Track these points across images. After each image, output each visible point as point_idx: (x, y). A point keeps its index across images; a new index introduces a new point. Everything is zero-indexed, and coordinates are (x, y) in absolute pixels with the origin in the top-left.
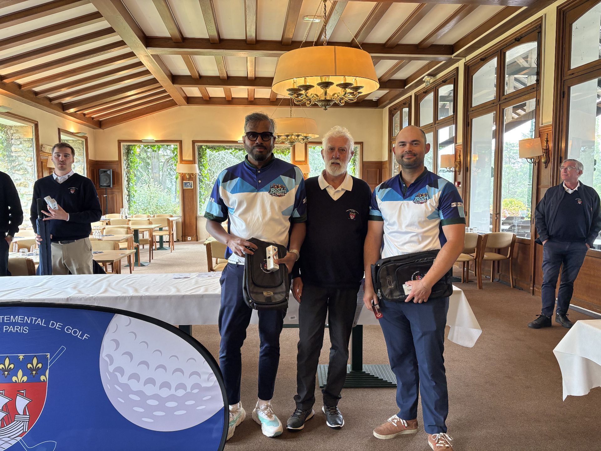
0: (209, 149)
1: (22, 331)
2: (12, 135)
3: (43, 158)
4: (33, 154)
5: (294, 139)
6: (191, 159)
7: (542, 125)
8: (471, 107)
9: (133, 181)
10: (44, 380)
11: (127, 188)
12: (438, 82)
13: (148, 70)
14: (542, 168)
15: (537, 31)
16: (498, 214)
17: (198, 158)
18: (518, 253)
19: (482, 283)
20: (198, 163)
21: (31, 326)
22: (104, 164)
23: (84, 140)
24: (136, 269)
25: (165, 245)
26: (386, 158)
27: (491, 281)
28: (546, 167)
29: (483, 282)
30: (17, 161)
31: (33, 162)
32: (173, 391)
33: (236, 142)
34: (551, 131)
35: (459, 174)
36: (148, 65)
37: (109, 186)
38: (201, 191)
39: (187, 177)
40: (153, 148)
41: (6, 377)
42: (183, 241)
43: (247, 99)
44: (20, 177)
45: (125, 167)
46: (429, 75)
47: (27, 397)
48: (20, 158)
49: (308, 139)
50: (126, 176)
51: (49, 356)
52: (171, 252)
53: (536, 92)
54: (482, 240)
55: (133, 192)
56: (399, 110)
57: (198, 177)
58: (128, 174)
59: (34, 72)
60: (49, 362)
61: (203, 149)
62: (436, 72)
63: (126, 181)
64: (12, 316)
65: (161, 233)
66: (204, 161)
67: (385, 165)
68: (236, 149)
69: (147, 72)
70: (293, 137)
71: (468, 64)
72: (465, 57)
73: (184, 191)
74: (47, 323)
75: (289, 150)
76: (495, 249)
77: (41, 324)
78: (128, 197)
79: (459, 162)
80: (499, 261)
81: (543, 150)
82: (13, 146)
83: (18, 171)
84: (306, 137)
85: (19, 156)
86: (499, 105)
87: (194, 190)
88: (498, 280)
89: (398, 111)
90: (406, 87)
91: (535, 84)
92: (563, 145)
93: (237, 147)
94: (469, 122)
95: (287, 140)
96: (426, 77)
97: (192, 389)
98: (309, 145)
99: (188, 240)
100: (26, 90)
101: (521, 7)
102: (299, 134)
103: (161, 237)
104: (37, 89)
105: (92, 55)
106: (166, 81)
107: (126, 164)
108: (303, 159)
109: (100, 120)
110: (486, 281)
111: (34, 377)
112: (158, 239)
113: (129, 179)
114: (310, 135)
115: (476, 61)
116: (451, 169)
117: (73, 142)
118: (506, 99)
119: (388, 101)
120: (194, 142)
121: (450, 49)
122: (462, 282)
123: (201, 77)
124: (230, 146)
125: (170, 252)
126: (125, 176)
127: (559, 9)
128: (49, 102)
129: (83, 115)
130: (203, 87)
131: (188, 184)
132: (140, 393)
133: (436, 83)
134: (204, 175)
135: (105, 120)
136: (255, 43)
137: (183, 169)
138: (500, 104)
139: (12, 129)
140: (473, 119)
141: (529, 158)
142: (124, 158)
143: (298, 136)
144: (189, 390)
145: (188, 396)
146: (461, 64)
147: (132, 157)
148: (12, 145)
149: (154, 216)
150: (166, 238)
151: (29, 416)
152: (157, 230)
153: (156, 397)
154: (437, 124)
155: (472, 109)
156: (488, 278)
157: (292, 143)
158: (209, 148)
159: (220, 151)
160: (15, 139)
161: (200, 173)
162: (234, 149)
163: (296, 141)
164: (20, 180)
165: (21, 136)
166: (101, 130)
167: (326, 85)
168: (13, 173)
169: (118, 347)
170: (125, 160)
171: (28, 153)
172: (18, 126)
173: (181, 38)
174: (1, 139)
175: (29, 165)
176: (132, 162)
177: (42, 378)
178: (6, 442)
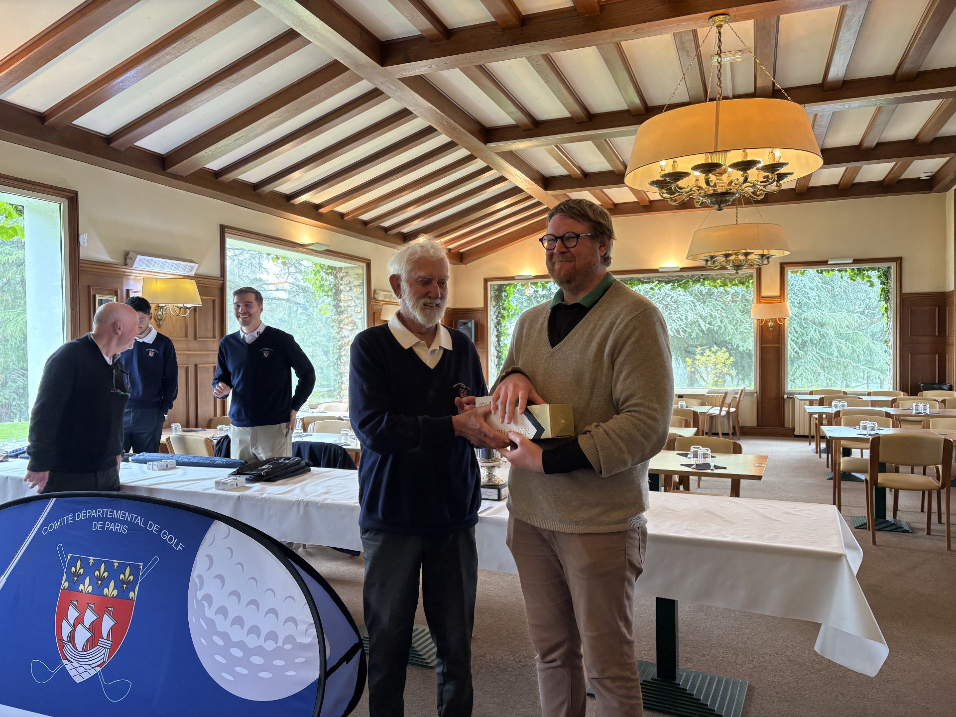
1: (122, 532)
2: (342, 279)
3: (376, 308)
4: (363, 302)
10: (132, 597)
11: (496, 347)
13: (502, 176)
21: (132, 526)
22: (466, 312)
30: (345, 312)
31: (363, 314)
32: (261, 642)
33: (656, 271)
36: (499, 167)
41: (98, 587)
44: (349, 333)
45: (494, 317)
47: (113, 617)
48: (349, 309)
50: (495, 329)
51: (141, 567)
58: (499, 326)
60: (141, 574)
63: (494, 336)
64: (115, 511)
67: (950, 299)
68: (660, 282)
69: (502, 179)
74: (145, 523)
77: (140, 524)
78: (496, 360)
82: (343, 293)
83: (347, 325)
84: (762, 256)
85: (348, 306)
93: (660, 279)
95: (728, 263)
97: (284, 644)
100: (350, 220)
102: (748, 251)
104: (366, 217)
106: (534, 188)
107: (495, 312)
108: (777, 293)
109: (461, 251)
111: (124, 591)
113: (501, 333)
119: (949, 181)
123: (586, 175)
124: (649, 278)
126: (494, 330)
128: (383, 233)
130: (597, 189)
132: (224, 636)
135: (467, 250)
136: (644, 112)
139: (341, 272)
142: (491, 304)
143: (746, 254)
144: (280, 643)
145: (279, 653)
147: (505, 301)
148: (341, 292)
151: (111, 643)
153: (241, 645)
157: (738, 267)
159: (634, 285)
160: (345, 284)
162: (656, 283)
164: (348, 336)
165: (351, 280)
166: (463, 266)
167: (709, 168)
168: (342, 328)
169: (211, 567)
170: (494, 307)
171: (358, 302)
172: (348, 268)
173: (531, 122)
174: (329, 284)
175: (358, 317)
176: (504, 309)
177: (132, 595)
178: (87, 671)
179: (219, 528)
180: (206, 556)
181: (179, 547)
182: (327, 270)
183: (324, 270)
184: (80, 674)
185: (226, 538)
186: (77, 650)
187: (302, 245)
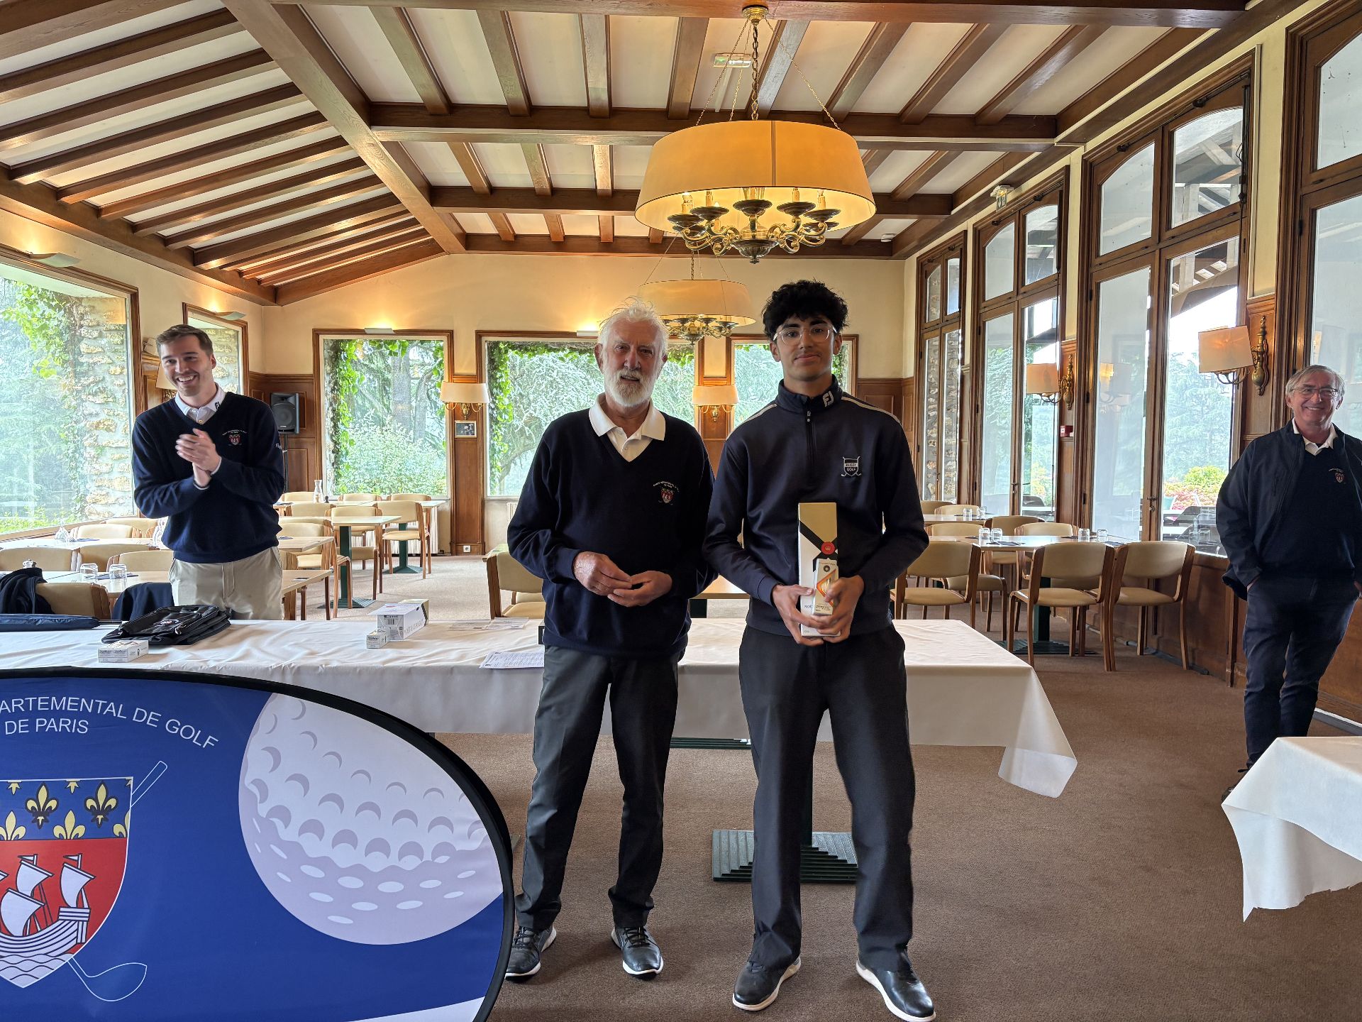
0: (513, 350)
1: (76, 730)
2: (82, 318)
3: (148, 367)
4: (126, 358)
5: (699, 329)
6: (473, 371)
7: (1254, 298)
8: (1097, 255)
9: (345, 420)
10: (120, 833)
11: (332, 436)
12: (1023, 199)
13: (375, 177)
14: (1253, 395)
15: (1243, 83)
16: (1154, 500)
17: (489, 370)
18: (1199, 590)
19: (1113, 656)
20: (490, 382)
21: (97, 719)
22: (283, 381)
23: (239, 329)
24: (343, 613)
25: (413, 563)
26: (909, 372)
27: (1138, 653)
28: (1261, 394)
29: (1117, 654)
30: (91, 373)
31: (126, 377)
32: (393, 860)
33: (573, 335)
34: (1273, 312)
35: (1070, 409)
36: (378, 164)
37: (293, 430)
38: (495, 443)
39: (464, 412)
40: (389, 347)
41: (40, 827)
42: (452, 553)
43: (599, 238)
44: (98, 409)
45: (329, 389)
46: (1004, 184)
47: (84, 869)
48: (96, 368)
49: (729, 328)
50: (330, 408)
51: (131, 783)
52: (424, 577)
53: (1239, 221)
54: (1115, 558)
55: (344, 444)
56: (939, 263)
57: (488, 412)
58: (335, 403)
59: (128, 181)
60: (131, 794)
61: (500, 349)
62: (1021, 177)
63: (329, 420)
64: (54, 698)
65: (403, 536)
66: (501, 377)
67: (907, 387)
68: (572, 350)
69: (373, 180)
70: (697, 324)
71: (1090, 157)
72: (1084, 142)
73: (456, 444)
74: (128, 712)
75: (691, 353)
76: (1149, 580)
77: (115, 715)
78: (333, 456)
79: (1069, 381)
80: (1156, 607)
81: (1255, 354)
82: (85, 341)
83: (94, 395)
84: (725, 323)
85: (95, 363)
86: (1158, 252)
87: (480, 440)
88: (1155, 651)
89: (937, 266)
90: (954, 212)
91: (1238, 205)
92: (1300, 344)
93: (574, 347)
94: (1091, 291)
95: (683, 330)
96: (998, 187)
98: (735, 342)
99: (465, 551)
100: (111, 220)
101: (1204, 30)
102: (710, 316)
103: (403, 544)
104: (136, 218)
105: (253, 144)
106: (415, 199)
107: (330, 382)
108: (723, 374)
109: (275, 285)
110: (1127, 654)
111: (99, 826)
112: (395, 548)
113: (338, 414)
114: (734, 319)
115: (1109, 151)
116: (1052, 397)
117: (217, 333)
118: (1173, 237)
119: (914, 244)
120: (479, 335)
121: (1049, 125)
122: (1070, 655)
123: (493, 190)
124: (560, 344)
125: (422, 577)
126: (328, 409)
127: (1293, 32)
128: (161, 246)
129: (237, 274)
130: (499, 212)
131: (466, 427)
132: (323, 863)
133: (1018, 202)
134: (501, 407)
135: (285, 285)
136: (608, 114)
137: (454, 394)
138: (1160, 249)
139: (81, 305)
140: (1101, 284)
141: (1221, 373)
142: (325, 368)
143: (707, 321)
144: (427, 857)
145: (428, 870)
146: (1074, 159)
147: (344, 366)
148: (82, 338)
149: (389, 499)
150: (414, 547)
151: (88, 911)
152: (395, 530)
153: (357, 871)
154: (1021, 296)
155: (1098, 261)
156: (1131, 646)
157: (693, 336)
158: (513, 348)
159: (538, 353)
160: (89, 326)
161: (494, 403)
162: (568, 351)
163: (703, 333)
164: (97, 414)
165: (101, 320)
166: (277, 308)
167: (754, 207)
168: (83, 401)
169: (277, 766)
170: (328, 374)
171: (115, 357)
172: (94, 299)
173: (445, 104)
174: (57, 325)
175: (117, 382)
176: (344, 378)
177: (118, 829)
178: (41, 965)
179: (279, 705)
180: (267, 749)
181: (207, 742)
182: (53, 300)
183: (45, 300)
184: (26, 973)
185: (297, 719)
186: (13, 936)
187: (28, 256)
